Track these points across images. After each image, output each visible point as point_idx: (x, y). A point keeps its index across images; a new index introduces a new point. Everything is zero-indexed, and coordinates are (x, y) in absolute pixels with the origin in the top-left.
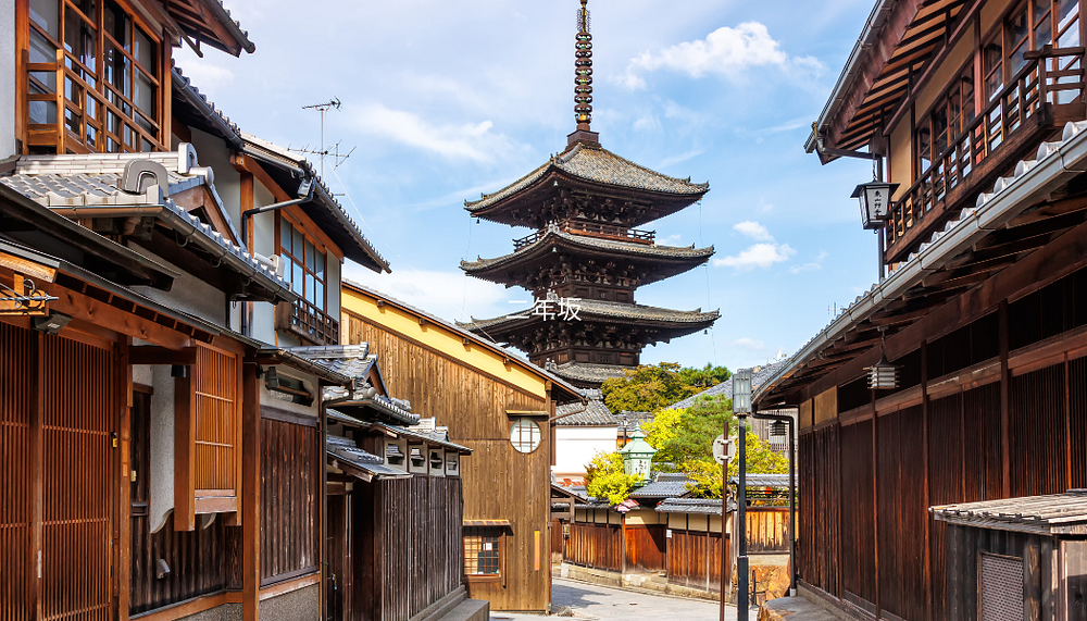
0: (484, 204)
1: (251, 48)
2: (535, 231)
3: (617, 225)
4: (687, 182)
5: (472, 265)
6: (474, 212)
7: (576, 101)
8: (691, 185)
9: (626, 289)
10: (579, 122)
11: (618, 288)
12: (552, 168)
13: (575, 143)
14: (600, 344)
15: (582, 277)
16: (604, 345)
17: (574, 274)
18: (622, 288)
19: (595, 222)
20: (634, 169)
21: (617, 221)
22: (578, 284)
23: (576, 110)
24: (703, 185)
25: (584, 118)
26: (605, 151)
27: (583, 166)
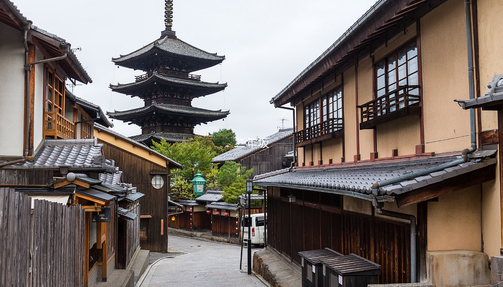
0: (121, 60)
1: (91, 82)
2: (145, 73)
3: (184, 72)
4: (215, 55)
5: (115, 86)
6: (117, 63)
7: (165, 17)
8: (218, 56)
9: (187, 100)
10: (166, 26)
11: (184, 99)
12: (155, 47)
13: (165, 36)
14: (176, 124)
15: (168, 94)
16: (178, 125)
17: (164, 93)
18: (186, 99)
19: (174, 70)
20: (192, 48)
21: (184, 70)
22: (166, 97)
23: (165, 21)
24: (222, 57)
25: (169, 24)
26: (178, 40)
27: (169, 47)
